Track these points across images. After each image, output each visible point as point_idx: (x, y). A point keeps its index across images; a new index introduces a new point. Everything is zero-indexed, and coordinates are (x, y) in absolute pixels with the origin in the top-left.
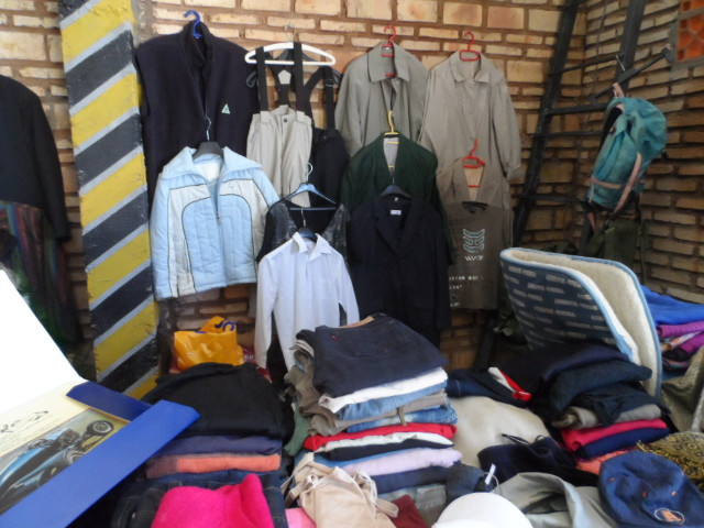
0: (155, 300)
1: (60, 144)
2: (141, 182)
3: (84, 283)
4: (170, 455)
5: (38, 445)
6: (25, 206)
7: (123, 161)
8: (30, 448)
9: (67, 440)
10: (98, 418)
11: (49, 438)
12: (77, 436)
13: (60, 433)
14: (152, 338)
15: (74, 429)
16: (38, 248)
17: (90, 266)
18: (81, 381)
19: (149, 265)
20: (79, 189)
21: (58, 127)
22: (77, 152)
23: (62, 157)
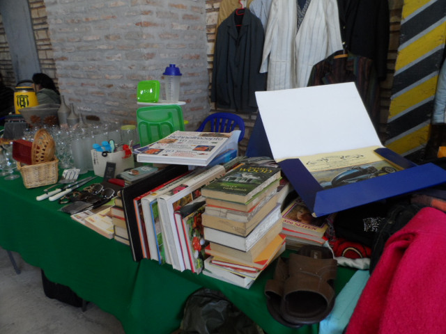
0: (431, 124)
1: (392, 19)
2: (442, 41)
3: (388, 108)
4: (428, 195)
5: (356, 169)
6: (365, 58)
7: (433, 26)
8: (353, 169)
9: (371, 170)
10: (389, 165)
11: (362, 167)
12: (377, 170)
13: (367, 167)
14: (423, 147)
15: (376, 167)
16: (366, 83)
17: (394, 96)
18: (382, 146)
19: (432, 99)
20: (399, 46)
21: (394, 8)
22: (403, 22)
23: (391, 28)
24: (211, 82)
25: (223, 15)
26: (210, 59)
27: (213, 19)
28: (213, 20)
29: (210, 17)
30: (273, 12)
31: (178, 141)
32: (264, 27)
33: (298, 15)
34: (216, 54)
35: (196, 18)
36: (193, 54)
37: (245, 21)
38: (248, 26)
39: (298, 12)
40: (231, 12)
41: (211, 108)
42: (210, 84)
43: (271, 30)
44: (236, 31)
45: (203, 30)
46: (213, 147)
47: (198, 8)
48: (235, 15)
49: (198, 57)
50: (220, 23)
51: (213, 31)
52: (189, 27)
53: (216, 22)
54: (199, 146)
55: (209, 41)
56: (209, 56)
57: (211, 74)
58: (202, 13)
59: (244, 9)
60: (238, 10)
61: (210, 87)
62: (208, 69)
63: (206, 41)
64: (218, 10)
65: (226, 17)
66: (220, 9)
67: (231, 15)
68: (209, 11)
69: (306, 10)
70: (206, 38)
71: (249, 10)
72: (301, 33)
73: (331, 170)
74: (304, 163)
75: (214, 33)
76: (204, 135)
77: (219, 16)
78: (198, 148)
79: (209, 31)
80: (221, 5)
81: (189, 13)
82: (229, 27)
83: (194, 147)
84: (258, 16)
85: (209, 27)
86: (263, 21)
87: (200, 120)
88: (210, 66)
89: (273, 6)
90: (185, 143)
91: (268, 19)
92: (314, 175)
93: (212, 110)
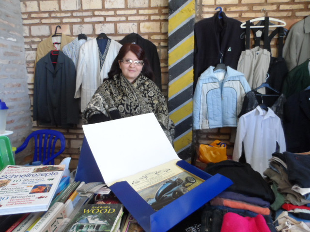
0: (192, 130)
1: (162, 65)
4: (220, 197)
5: (169, 182)
8: (166, 183)
9: (179, 182)
10: (189, 175)
11: (172, 180)
12: (183, 181)
13: (176, 179)
14: (190, 145)
15: (181, 178)
19: (192, 115)
20: (169, 83)
21: (162, 58)
22: (169, 68)
23: (162, 70)
24: (32, 104)
25: (41, 54)
26: (31, 87)
27: (32, 56)
28: (32, 58)
29: (29, 54)
30: (81, 55)
31: (11, 183)
32: (75, 65)
33: (100, 58)
34: (36, 83)
35: (17, 55)
36: (15, 83)
37: (60, 60)
38: (62, 63)
39: (100, 56)
40: (47, 53)
41: (33, 125)
42: (32, 106)
43: (81, 68)
44: (52, 66)
45: (23, 64)
46: (51, 185)
47: (18, 47)
48: (51, 54)
49: (19, 85)
50: (38, 60)
51: (32, 65)
52: (10, 62)
53: (34, 59)
54: (36, 187)
55: (29, 73)
56: (29, 84)
57: (32, 99)
58: (21, 51)
59: (58, 51)
60: (53, 51)
61: (32, 109)
62: (29, 95)
63: (26, 72)
64: (36, 49)
65: (43, 56)
66: (38, 49)
67: (48, 54)
68: (27, 50)
69: (106, 55)
70: (26, 70)
71: (63, 53)
72: (104, 71)
73: (152, 187)
74: (130, 183)
75: (33, 67)
76: (38, 170)
77: (37, 54)
78: (35, 190)
79: (28, 65)
80: (38, 46)
81: (10, 50)
82: (46, 63)
83: (30, 189)
84: (70, 57)
85: (28, 62)
86: (74, 61)
87: (23, 136)
88: (31, 92)
89: (81, 51)
90: (19, 184)
91: (78, 59)
92: (140, 194)
93: (34, 127)
